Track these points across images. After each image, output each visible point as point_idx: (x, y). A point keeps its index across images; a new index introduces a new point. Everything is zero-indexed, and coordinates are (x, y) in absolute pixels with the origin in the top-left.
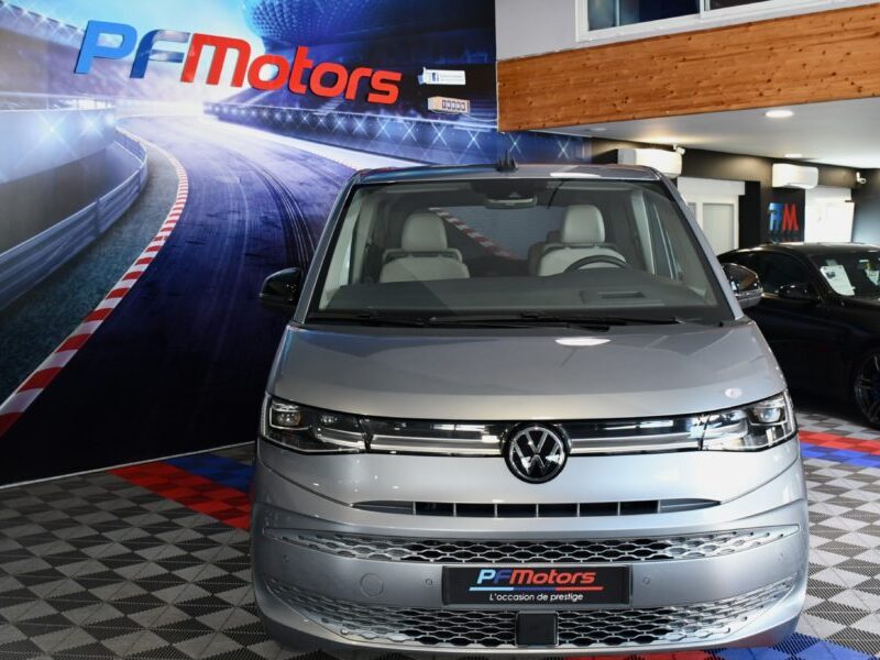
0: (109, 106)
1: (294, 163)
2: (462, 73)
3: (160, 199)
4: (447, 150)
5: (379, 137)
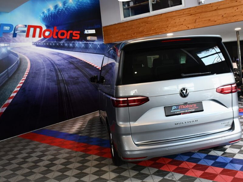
0: (8, 45)
1: (56, 56)
2: (94, 30)
3: (24, 67)
4: (92, 49)
5: (76, 47)
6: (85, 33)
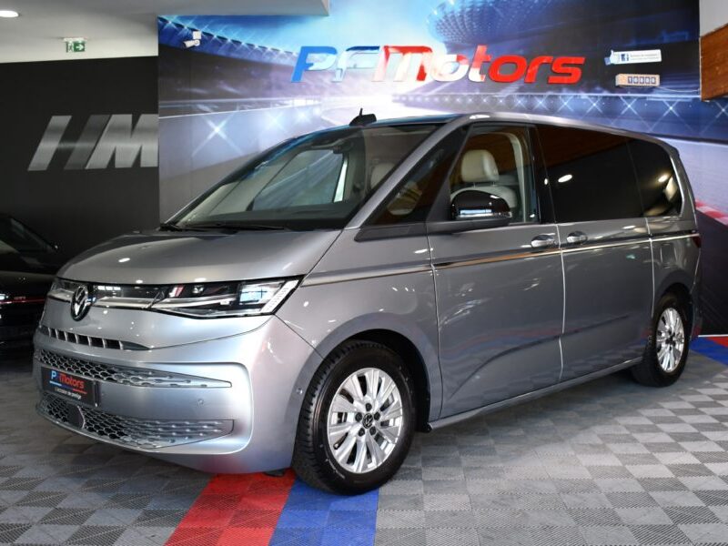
2: (657, 52)
4: (638, 119)
5: (561, 111)
6: (608, 63)
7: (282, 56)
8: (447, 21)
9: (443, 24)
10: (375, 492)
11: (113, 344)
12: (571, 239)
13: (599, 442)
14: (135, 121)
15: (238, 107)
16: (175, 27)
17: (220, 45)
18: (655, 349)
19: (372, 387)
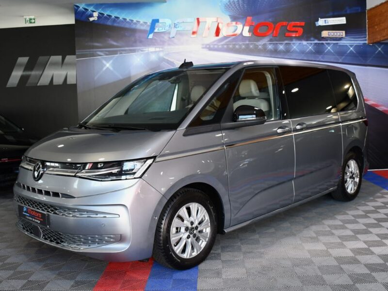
0: (161, 49)
2: (344, 18)
4: (334, 55)
5: (292, 52)
6: (317, 25)
7: (141, 25)
8: (230, 4)
9: (228, 6)
10: (196, 267)
11: (56, 195)
12: (298, 127)
13: (314, 235)
14: (63, 59)
15: (119, 53)
16: (84, 10)
17: (109, 19)
18: (344, 182)
19: (194, 212)
